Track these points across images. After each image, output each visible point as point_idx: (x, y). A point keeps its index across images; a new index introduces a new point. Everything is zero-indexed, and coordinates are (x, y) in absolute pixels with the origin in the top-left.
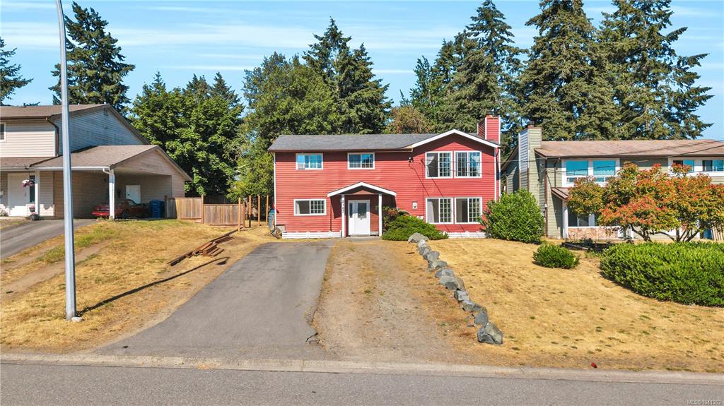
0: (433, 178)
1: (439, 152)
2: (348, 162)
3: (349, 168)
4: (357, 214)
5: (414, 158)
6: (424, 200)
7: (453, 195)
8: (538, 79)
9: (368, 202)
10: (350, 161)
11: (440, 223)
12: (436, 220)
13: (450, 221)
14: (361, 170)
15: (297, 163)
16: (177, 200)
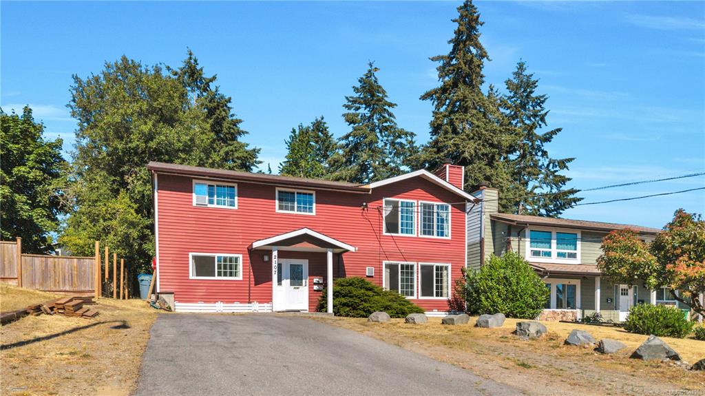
0: (393, 234)
1: (401, 200)
2: (277, 202)
3: (277, 210)
4: (289, 280)
5: (370, 205)
6: (381, 263)
7: (416, 260)
9: (305, 264)
10: (280, 200)
14: (296, 215)
15: (194, 194)
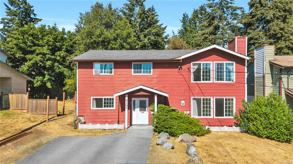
1: (202, 62)
2: (133, 69)
3: (133, 74)
4: (139, 108)
5: (183, 67)
6: (190, 98)
7: (213, 96)
8: (252, 21)
9: (147, 100)
10: (134, 68)
11: (202, 117)
12: (199, 115)
13: (210, 115)
14: (142, 76)
15: (94, 69)
16: (10, 96)
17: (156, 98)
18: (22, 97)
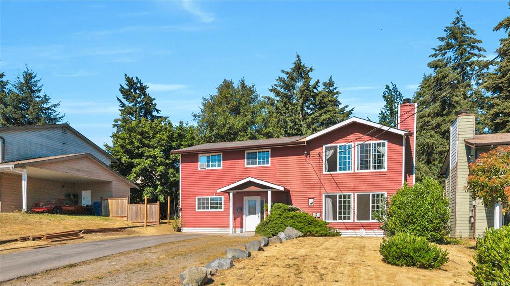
0: (331, 172)
1: (338, 145)
2: (245, 160)
3: (246, 166)
6: (320, 196)
7: (354, 190)
10: (248, 158)
11: (338, 221)
12: (335, 218)
13: (349, 218)
15: (199, 163)
16: (109, 201)
17: (270, 193)
18: (121, 202)
